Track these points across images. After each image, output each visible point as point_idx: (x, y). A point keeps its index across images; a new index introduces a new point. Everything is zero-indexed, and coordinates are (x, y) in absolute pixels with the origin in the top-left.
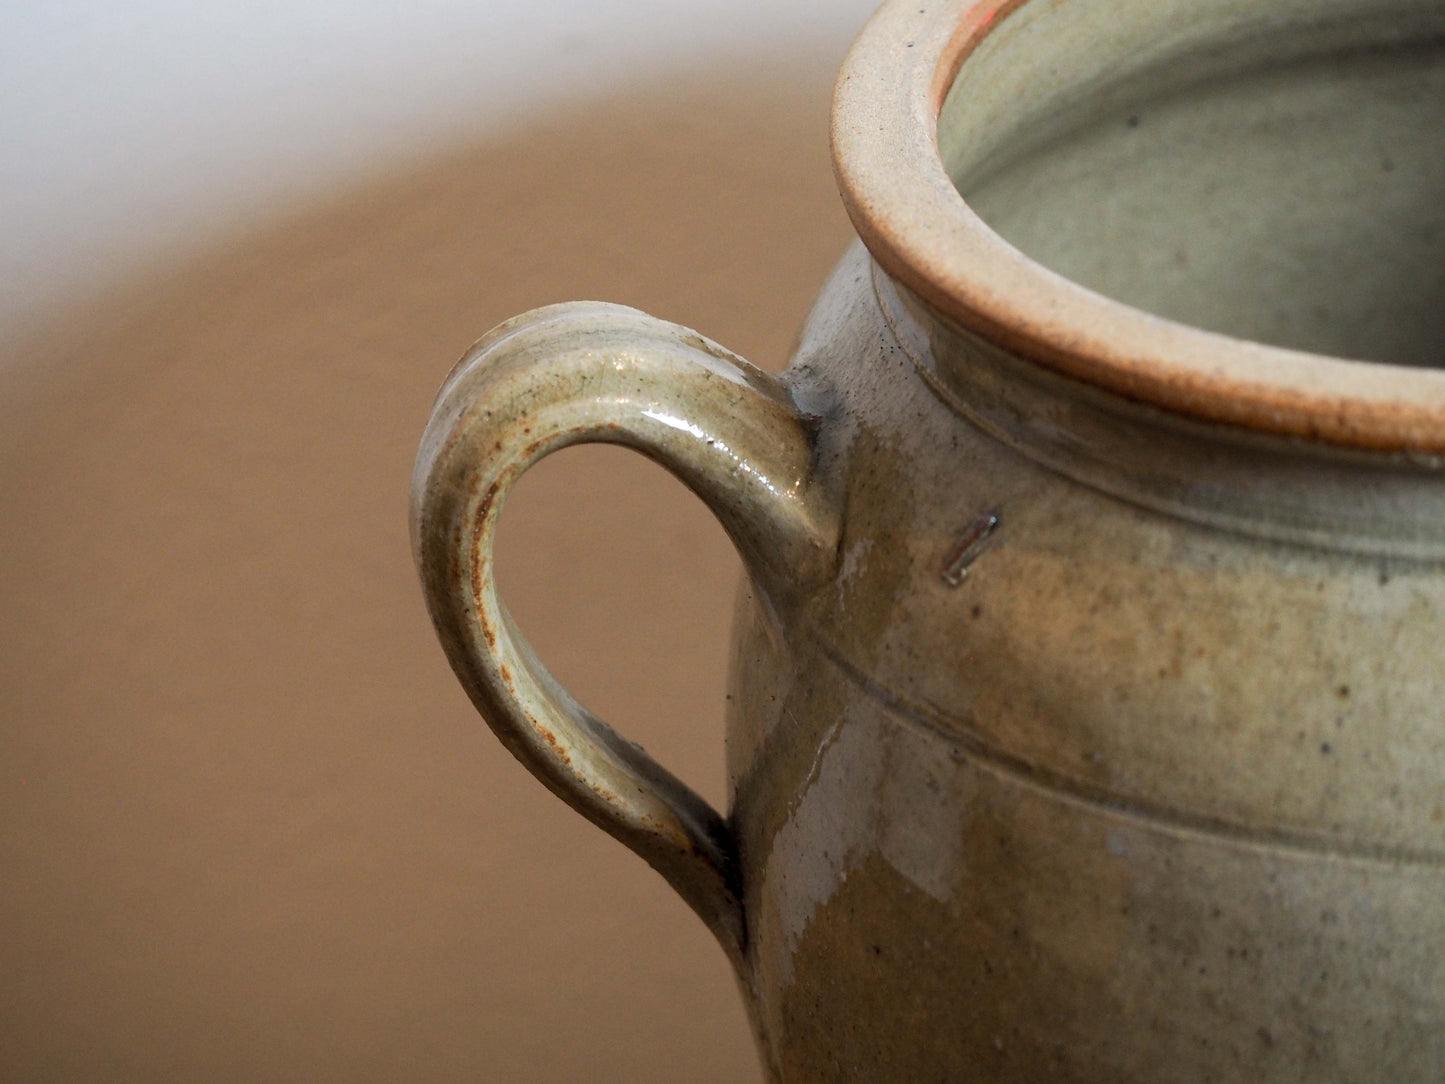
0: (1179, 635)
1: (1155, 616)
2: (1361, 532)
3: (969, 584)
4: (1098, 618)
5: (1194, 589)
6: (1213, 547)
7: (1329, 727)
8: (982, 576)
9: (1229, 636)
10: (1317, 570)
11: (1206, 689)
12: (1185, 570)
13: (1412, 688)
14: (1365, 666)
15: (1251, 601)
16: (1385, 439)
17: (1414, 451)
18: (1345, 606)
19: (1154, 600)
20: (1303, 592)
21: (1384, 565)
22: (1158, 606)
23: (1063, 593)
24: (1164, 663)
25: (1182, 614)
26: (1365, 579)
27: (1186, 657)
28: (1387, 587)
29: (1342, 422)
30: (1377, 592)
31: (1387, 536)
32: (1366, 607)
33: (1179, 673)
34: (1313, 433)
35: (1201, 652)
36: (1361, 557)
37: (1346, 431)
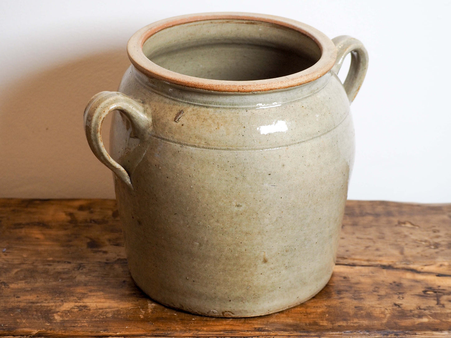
0: (218, 123)
1: (213, 121)
2: (243, 105)
3: (180, 121)
4: (204, 122)
5: (219, 116)
6: (220, 110)
7: (243, 132)
8: (182, 120)
9: (226, 122)
10: (237, 111)
11: (224, 130)
12: (216, 114)
13: (254, 126)
14: (247, 123)
15: (228, 117)
16: (249, 90)
17: (253, 91)
18: (242, 115)
19: (213, 119)
20: (235, 114)
21: (246, 109)
22: (214, 120)
23: (197, 120)
24: (216, 127)
25: (218, 120)
26: (244, 111)
27: (220, 126)
28: (247, 112)
29: (243, 89)
30: (246, 113)
31: (246, 105)
32: (245, 115)
33: (219, 128)
34: (238, 91)
35: (222, 125)
36: (243, 108)
37: (244, 90)
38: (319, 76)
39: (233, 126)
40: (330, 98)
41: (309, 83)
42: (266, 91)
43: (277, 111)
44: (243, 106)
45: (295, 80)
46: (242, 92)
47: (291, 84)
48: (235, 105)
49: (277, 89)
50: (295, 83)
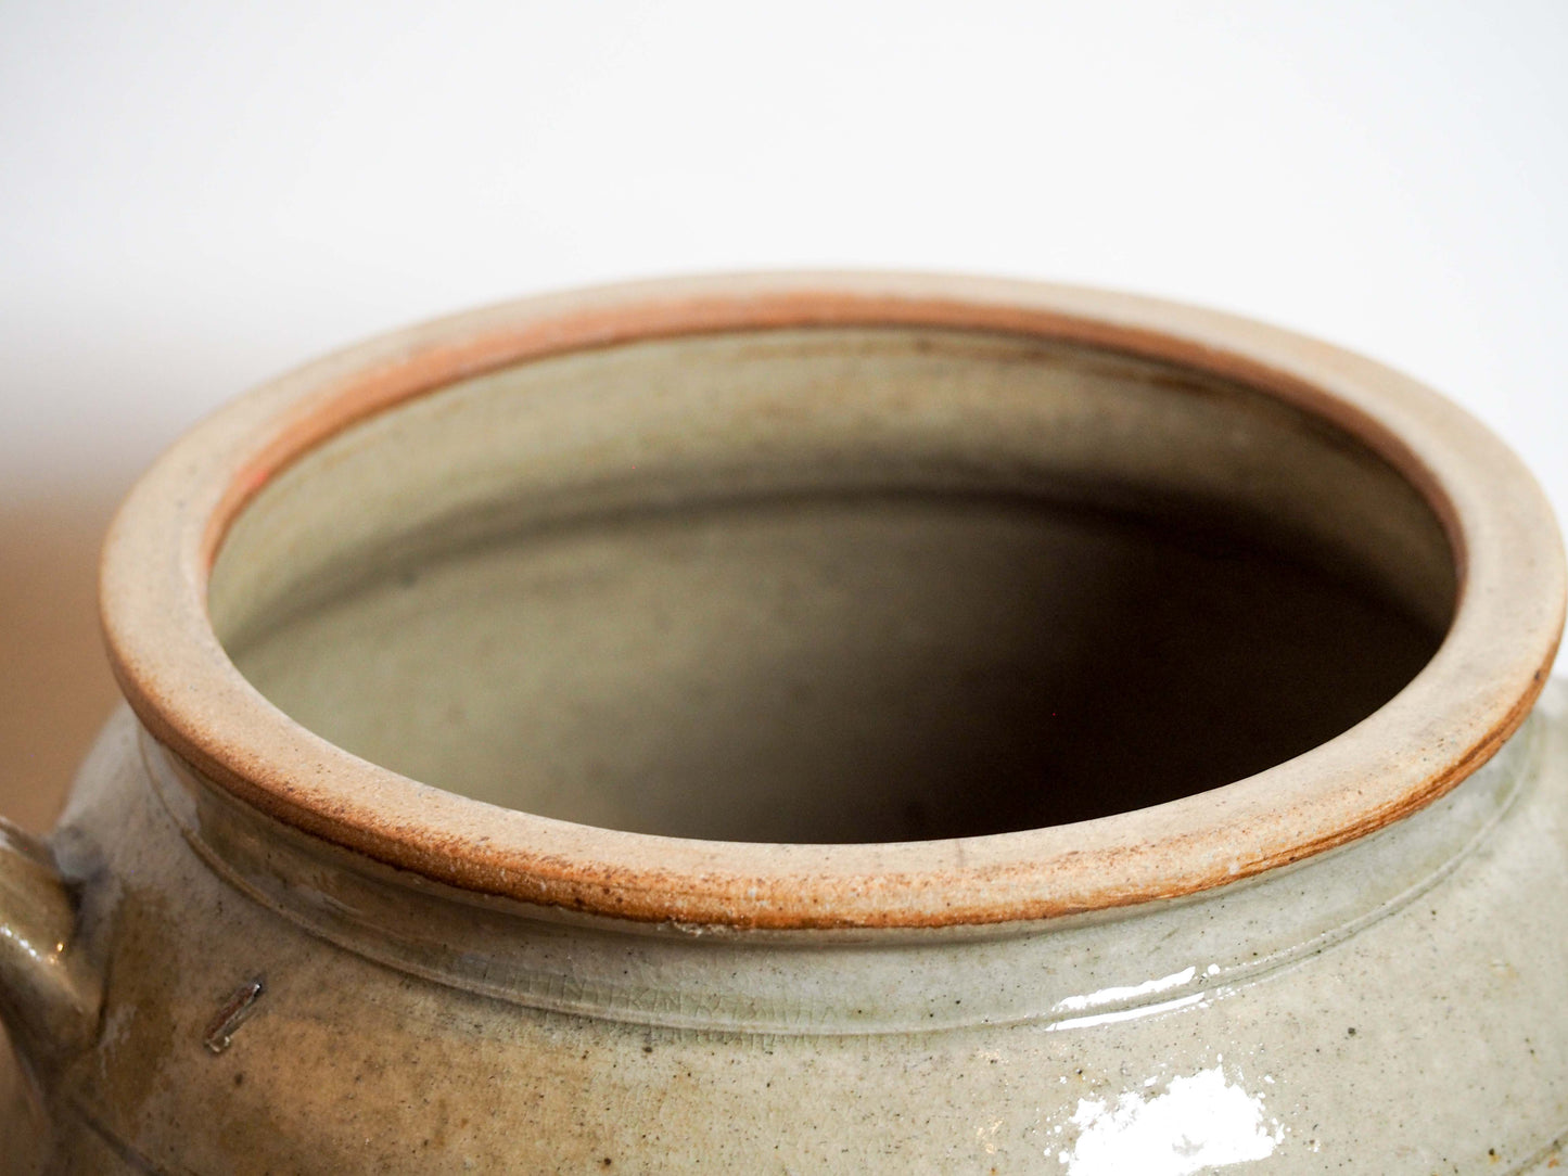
0: (443, 1105)
1: (418, 1086)
2: (627, 1002)
3: (233, 1051)
4: (361, 1087)
5: (459, 1058)
6: (477, 1016)
8: (245, 1043)
9: (492, 1107)
10: (582, 1039)
11: (470, 1160)
12: (449, 1038)
14: (628, 1137)
15: (516, 1070)
16: (650, 909)
17: (678, 920)
18: (609, 1076)
19: (419, 1069)
20: (568, 1063)
21: (649, 1035)
22: (422, 1075)
23: (327, 1062)
24: (428, 1134)
25: (447, 1083)
26: (628, 1049)
27: (450, 1127)
28: (651, 1057)
29: (606, 891)
30: (641, 1062)
31: (651, 1006)
32: (629, 1077)
33: (442, 1144)
34: (578, 901)
35: (465, 1122)
36: (627, 1028)
37: (612, 901)
38: (1234, 869)
39: (533, 1139)
40: (1352, 1031)
41: (1131, 909)
42: (776, 934)
43: (861, 1079)
44: (630, 1011)
45: (1003, 880)
46: (606, 914)
47: (968, 903)
48: (579, 998)
49: (851, 925)
50: (1000, 899)
